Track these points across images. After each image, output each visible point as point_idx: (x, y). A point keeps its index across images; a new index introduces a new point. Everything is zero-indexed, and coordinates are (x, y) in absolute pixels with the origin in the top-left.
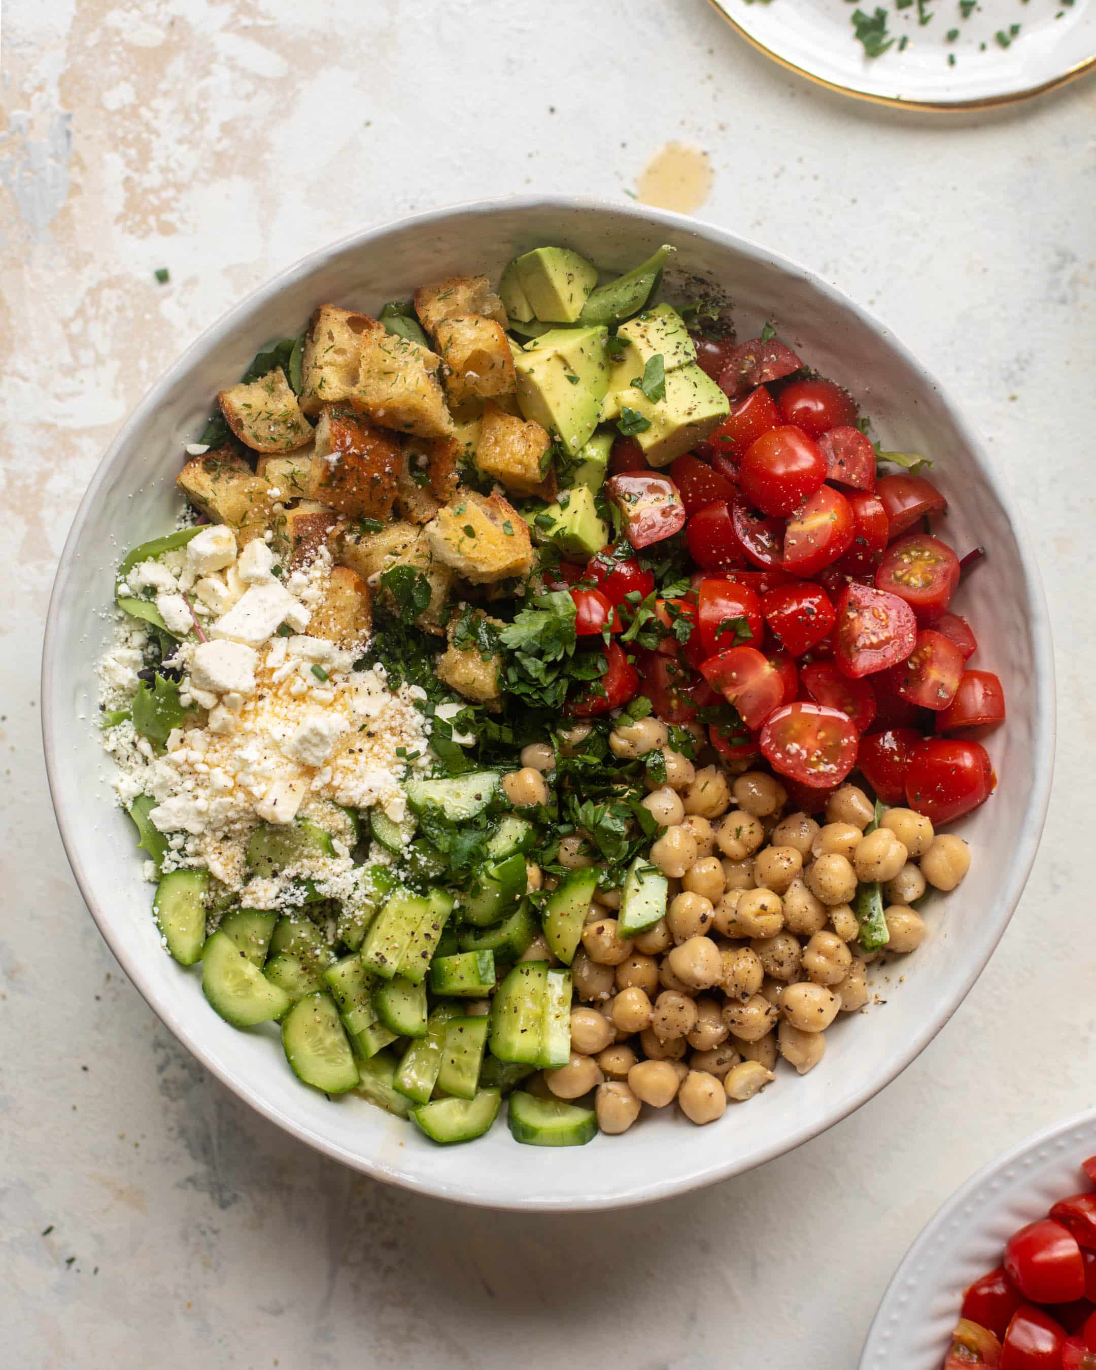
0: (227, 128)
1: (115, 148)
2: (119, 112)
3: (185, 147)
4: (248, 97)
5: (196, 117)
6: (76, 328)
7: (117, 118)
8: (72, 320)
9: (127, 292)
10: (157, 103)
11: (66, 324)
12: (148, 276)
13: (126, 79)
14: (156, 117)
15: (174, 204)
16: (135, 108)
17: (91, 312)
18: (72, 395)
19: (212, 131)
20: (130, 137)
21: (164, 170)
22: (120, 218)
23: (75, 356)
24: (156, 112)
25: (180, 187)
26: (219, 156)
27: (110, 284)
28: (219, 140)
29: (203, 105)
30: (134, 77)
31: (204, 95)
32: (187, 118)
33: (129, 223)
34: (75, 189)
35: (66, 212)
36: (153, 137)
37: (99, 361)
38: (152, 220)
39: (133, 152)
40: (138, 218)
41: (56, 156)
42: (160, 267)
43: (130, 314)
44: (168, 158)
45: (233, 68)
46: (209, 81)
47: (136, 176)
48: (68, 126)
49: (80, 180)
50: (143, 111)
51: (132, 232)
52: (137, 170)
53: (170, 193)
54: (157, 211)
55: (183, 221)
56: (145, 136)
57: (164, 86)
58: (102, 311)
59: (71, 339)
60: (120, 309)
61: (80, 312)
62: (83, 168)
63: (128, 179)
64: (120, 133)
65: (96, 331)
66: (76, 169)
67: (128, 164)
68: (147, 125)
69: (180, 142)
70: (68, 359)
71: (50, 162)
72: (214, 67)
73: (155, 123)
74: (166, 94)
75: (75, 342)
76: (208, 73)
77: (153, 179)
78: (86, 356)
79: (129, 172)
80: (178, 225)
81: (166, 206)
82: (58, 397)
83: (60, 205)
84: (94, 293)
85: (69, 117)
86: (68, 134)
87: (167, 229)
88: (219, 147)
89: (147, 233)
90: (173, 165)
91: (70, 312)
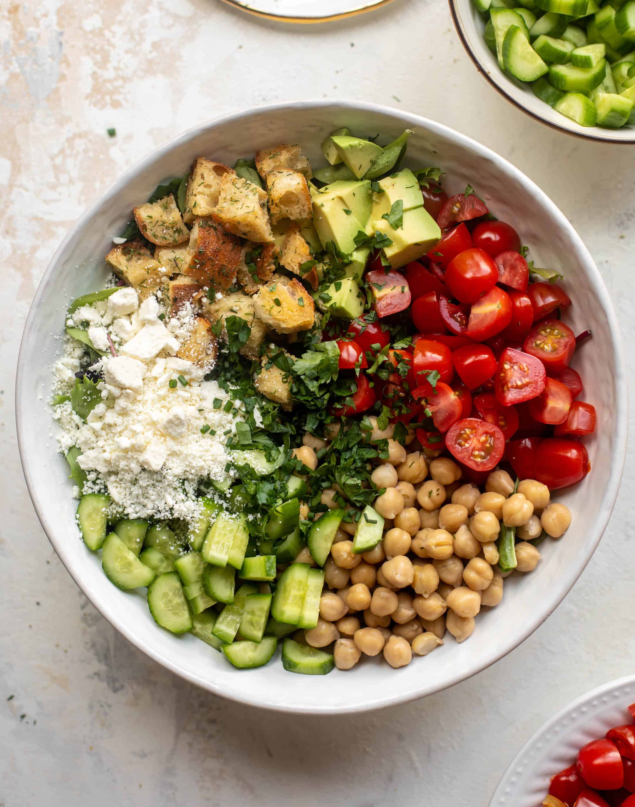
0: (155, 46)
1: (88, 54)
2: (92, 32)
3: (130, 55)
4: (170, 27)
5: (137, 37)
6: (58, 160)
7: (90, 36)
8: (57, 156)
9: (90, 141)
10: (114, 28)
11: (52, 158)
12: (103, 133)
13: (97, 12)
14: (114, 37)
15: (121, 90)
16: (101, 30)
17: (68, 152)
18: (54, 201)
19: (146, 46)
20: (98, 48)
21: (116, 69)
22: (88, 96)
23: (57, 177)
24: (114, 33)
25: (125, 79)
26: (150, 62)
27: (80, 136)
28: (151, 52)
29: (142, 31)
30: (101, 11)
31: (143, 25)
32: (132, 38)
33: (94, 99)
34: (63, 77)
35: (56, 91)
36: (111, 48)
37: (71, 181)
38: (107, 98)
39: (98, 57)
40: (99, 97)
41: (52, 57)
42: (110, 127)
43: (91, 154)
44: (119, 61)
45: (161, 9)
46: (146, 16)
47: (99, 71)
48: (62, 39)
49: (66, 72)
50: (107, 33)
51: (95, 105)
52: (100, 68)
53: (119, 83)
54: (111, 93)
55: (126, 100)
56: (106, 47)
57: (119, 18)
58: (75, 152)
59: (55, 167)
60: (84, 151)
61: (62, 151)
62: (68, 65)
63: (94, 73)
64: (92, 45)
65: (70, 163)
66: (64, 65)
67: (95, 64)
68: (108, 40)
69: (127, 52)
70: (52, 180)
71: (49, 60)
72: (150, 8)
73: (113, 40)
74: (120, 23)
75: (57, 170)
76: (146, 11)
77: (109, 74)
78: (64, 178)
79: (95, 69)
80: (123, 102)
81: (116, 91)
82: (45, 202)
83: (54, 86)
84: (70, 141)
85: (61, 34)
86: (61, 44)
87: (116, 104)
88: (150, 57)
89: (104, 106)
90: (122, 66)
91: (55, 151)
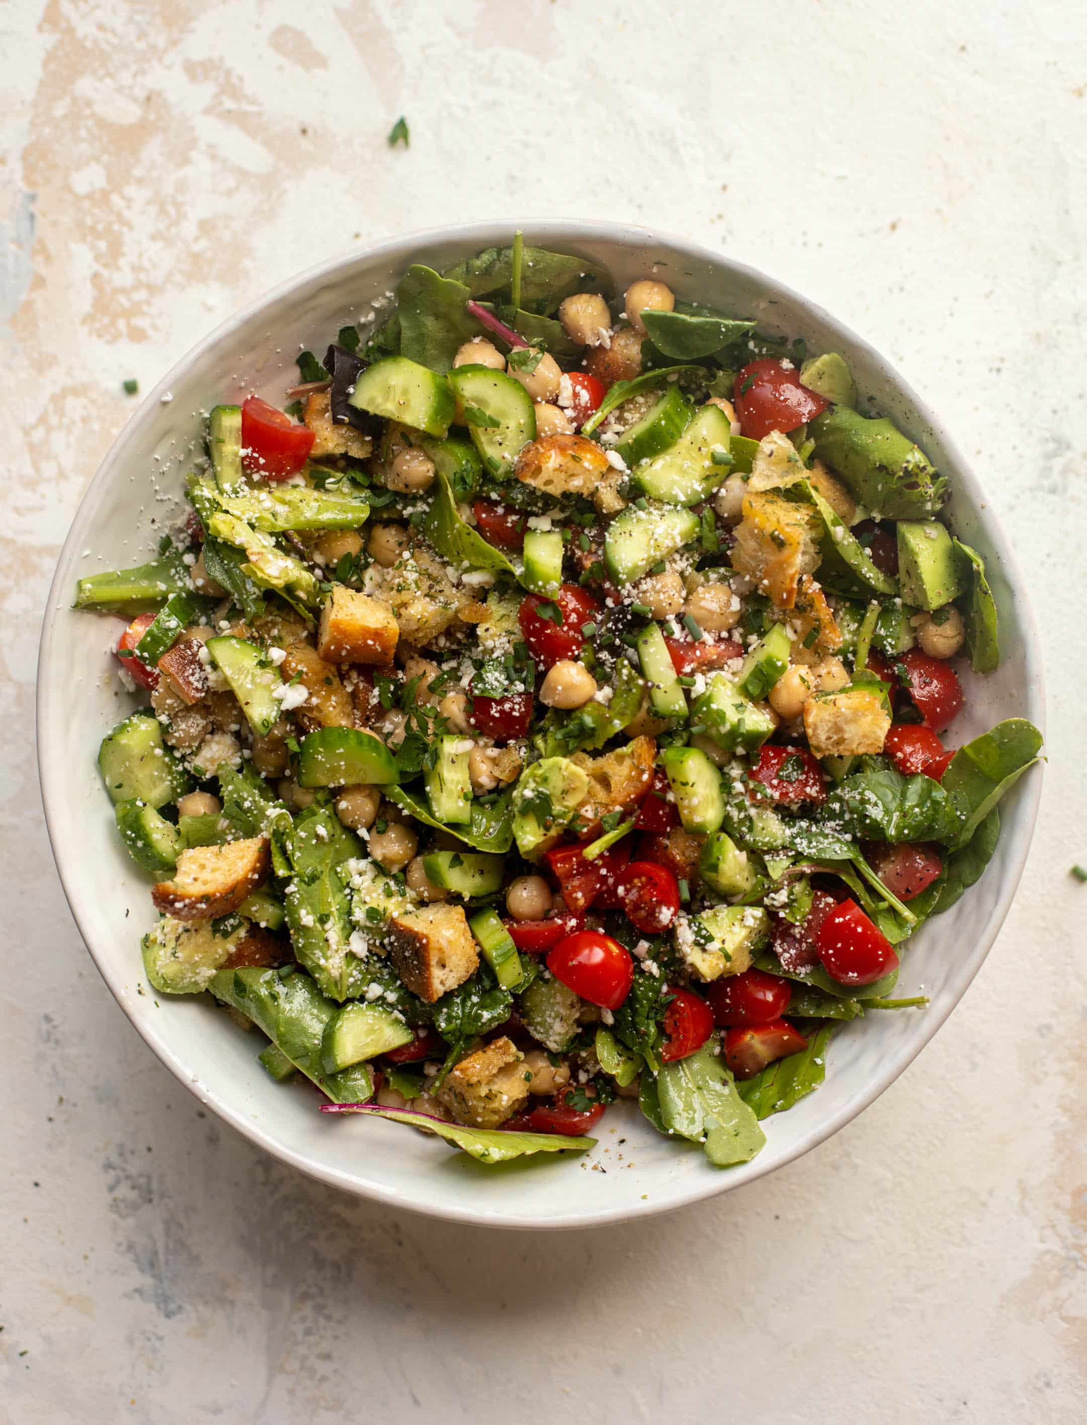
0: (206, 227)
1: (83, 239)
2: (89, 196)
3: (160, 244)
4: (230, 193)
5: (171, 210)
6: (38, 435)
7: (86, 204)
8: (34, 427)
9: (93, 402)
10: (131, 190)
11: (27, 431)
12: (115, 386)
13: (97, 160)
14: (129, 207)
15: (145, 308)
16: (105, 194)
17: (54, 420)
18: (33, 509)
19: (189, 228)
20: (100, 227)
21: (136, 269)
22: (87, 319)
23: (37, 469)
24: (129, 201)
25: (152, 289)
26: (196, 258)
27: (76, 391)
28: (197, 239)
29: (180, 198)
30: (105, 158)
31: (181, 186)
32: (162, 211)
33: (97, 325)
34: (39, 282)
35: (28, 306)
36: (125, 230)
37: (62, 475)
38: (121, 323)
39: (103, 245)
40: (106, 320)
41: (18, 242)
42: (128, 378)
43: (96, 427)
44: (140, 255)
45: (214, 157)
46: (189, 171)
47: (105, 273)
48: (33, 208)
49: (44, 272)
50: (115, 199)
51: (99, 336)
52: (106, 265)
53: (141, 295)
54: (128, 314)
55: (155, 328)
56: (116, 227)
57: (137, 172)
58: (66, 420)
59: (32, 448)
60: (85, 420)
61: (43, 419)
62: (48, 259)
63: (96, 276)
64: (89, 221)
65: (58, 441)
66: (40, 259)
67: (97, 257)
68: (119, 215)
69: (153, 238)
70: (29, 471)
71: (12, 247)
72: (194, 154)
73: (127, 214)
74: (140, 181)
75: (37, 452)
76: (186, 161)
77: (123, 277)
78: (49, 469)
79: (97, 267)
80: (150, 332)
81: (136, 310)
82: (17, 510)
83: (23, 297)
84: (58, 399)
85: (33, 198)
86: (32, 217)
87: (138, 336)
88: (197, 248)
89: (115, 339)
90: (146, 264)
91: (32, 419)
